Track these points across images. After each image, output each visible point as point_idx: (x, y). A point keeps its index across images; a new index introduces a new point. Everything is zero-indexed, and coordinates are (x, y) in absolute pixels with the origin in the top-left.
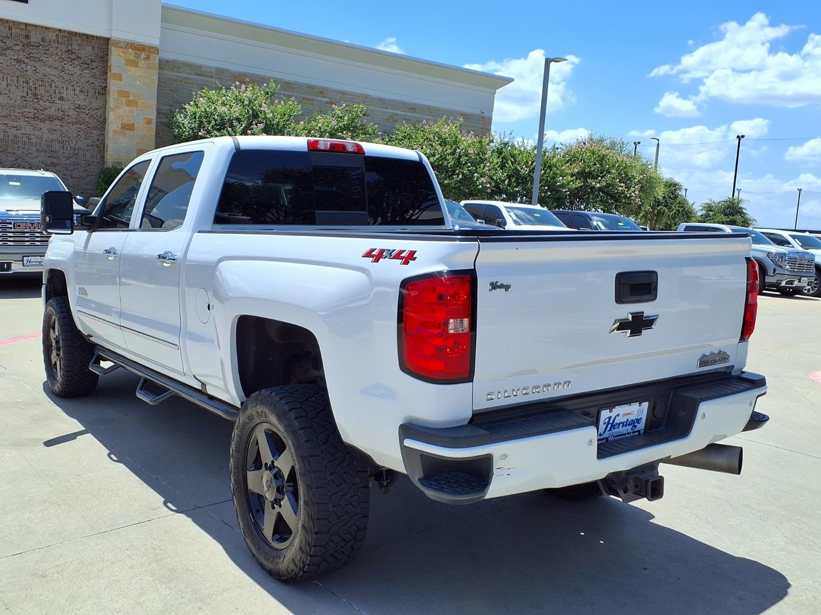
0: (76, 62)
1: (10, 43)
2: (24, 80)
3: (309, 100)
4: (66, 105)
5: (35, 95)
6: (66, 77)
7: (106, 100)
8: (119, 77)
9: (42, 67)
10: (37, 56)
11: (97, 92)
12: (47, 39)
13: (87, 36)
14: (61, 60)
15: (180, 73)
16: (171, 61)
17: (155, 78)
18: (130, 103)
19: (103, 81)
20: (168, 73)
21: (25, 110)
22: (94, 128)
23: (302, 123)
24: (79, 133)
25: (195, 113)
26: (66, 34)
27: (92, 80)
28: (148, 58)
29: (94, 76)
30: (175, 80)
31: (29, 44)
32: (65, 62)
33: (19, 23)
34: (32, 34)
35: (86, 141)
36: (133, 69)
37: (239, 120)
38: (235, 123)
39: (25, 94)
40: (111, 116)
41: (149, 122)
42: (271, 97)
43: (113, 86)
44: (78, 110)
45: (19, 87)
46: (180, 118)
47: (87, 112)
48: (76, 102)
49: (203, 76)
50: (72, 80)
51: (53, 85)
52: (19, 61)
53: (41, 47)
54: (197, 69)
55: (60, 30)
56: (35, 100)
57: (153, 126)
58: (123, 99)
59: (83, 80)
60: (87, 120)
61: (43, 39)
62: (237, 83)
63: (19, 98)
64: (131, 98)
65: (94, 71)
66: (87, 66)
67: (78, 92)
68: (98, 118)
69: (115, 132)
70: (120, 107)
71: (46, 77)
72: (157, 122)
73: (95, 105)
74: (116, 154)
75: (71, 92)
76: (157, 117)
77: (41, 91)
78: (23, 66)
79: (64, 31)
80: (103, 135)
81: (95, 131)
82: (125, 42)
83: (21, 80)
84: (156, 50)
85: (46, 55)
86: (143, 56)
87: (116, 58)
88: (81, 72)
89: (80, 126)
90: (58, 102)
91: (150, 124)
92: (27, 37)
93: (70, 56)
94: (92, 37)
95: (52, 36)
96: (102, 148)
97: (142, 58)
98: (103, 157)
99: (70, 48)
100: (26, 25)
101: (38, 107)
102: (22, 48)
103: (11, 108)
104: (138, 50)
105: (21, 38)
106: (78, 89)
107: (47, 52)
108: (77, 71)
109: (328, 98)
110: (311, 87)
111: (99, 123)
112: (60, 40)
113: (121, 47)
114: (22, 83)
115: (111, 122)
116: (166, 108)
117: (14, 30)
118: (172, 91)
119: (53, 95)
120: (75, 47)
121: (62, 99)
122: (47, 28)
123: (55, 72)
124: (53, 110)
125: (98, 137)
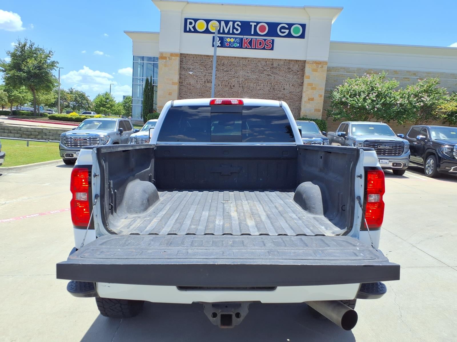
0: (291, 73)
1: (265, 68)
2: (270, 83)
3: (407, 78)
4: (286, 92)
5: (274, 89)
6: (287, 80)
7: (303, 88)
8: (309, 77)
9: (277, 77)
10: (276, 72)
11: (299, 85)
12: (280, 64)
13: (297, 61)
14: (285, 73)
15: (339, 72)
16: (335, 67)
17: (325, 76)
18: (313, 89)
19: (302, 80)
20: (333, 73)
21: (269, 95)
22: (297, 101)
23: (399, 91)
24: (290, 104)
25: (342, 90)
26: (288, 61)
27: (297, 80)
28: (322, 67)
29: (298, 78)
30: (336, 76)
31: (273, 68)
32: (287, 73)
33: (270, 59)
34: (274, 63)
35: (293, 107)
36: (315, 73)
37: (364, 92)
38: (362, 94)
39: (270, 89)
40: (304, 95)
41: (321, 96)
42: (383, 79)
43: (306, 81)
44: (291, 93)
45: (268, 86)
46: (335, 93)
47: (294, 94)
48: (290, 90)
49: (350, 72)
50: (289, 81)
51: (281, 84)
52: (268, 75)
53: (277, 68)
54: (347, 70)
55: (286, 60)
56: (274, 91)
57: (323, 98)
58: (310, 87)
59: (293, 80)
60: (294, 97)
61: (278, 65)
62: (365, 74)
63: (267, 90)
64: (313, 86)
65: (298, 76)
66: (295, 74)
67: (291, 85)
68: (299, 96)
69: (305, 102)
70: (308, 91)
71: (279, 81)
72: (324, 96)
73: (298, 90)
74: (305, 112)
75: (288, 86)
76: (325, 94)
77: (276, 87)
78: (270, 77)
79: (287, 60)
80: (300, 104)
81: (297, 102)
82: (312, 61)
83: (269, 83)
84: (326, 63)
85: (279, 71)
86: (320, 66)
87: (308, 69)
88: (293, 77)
89: (291, 100)
90: (282, 90)
91: (321, 97)
92: (272, 64)
93: (289, 70)
94: (299, 61)
95: (282, 63)
96: (299, 109)
97: (319, 67)
98: (299, 114)
99: (289, 67)
100: (272, 59)
101: (274, 93)
102: (270, 69)
103: (264, 95)
104: (318, 64)
105: (270, 65)
106: (291, 84)
107: (280, 70)
108: (291, 76)
109: (418, 76)
110: (408, 72)
111: (299, 99)
112: (285, 64)
113: (311, 64)
114: (269, 84)
115: (304, 98)
116: (329, 89)
117: (267, 62)
118: (334, 81)
119: (281, 88)
120: (291, 66)
121: (284, 89)
122: (280, 60)
123: (282, 78)
124: (280, 94)
125: (298, 105)
